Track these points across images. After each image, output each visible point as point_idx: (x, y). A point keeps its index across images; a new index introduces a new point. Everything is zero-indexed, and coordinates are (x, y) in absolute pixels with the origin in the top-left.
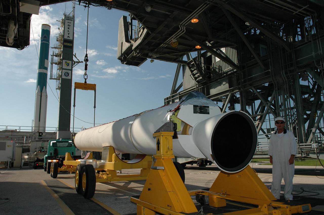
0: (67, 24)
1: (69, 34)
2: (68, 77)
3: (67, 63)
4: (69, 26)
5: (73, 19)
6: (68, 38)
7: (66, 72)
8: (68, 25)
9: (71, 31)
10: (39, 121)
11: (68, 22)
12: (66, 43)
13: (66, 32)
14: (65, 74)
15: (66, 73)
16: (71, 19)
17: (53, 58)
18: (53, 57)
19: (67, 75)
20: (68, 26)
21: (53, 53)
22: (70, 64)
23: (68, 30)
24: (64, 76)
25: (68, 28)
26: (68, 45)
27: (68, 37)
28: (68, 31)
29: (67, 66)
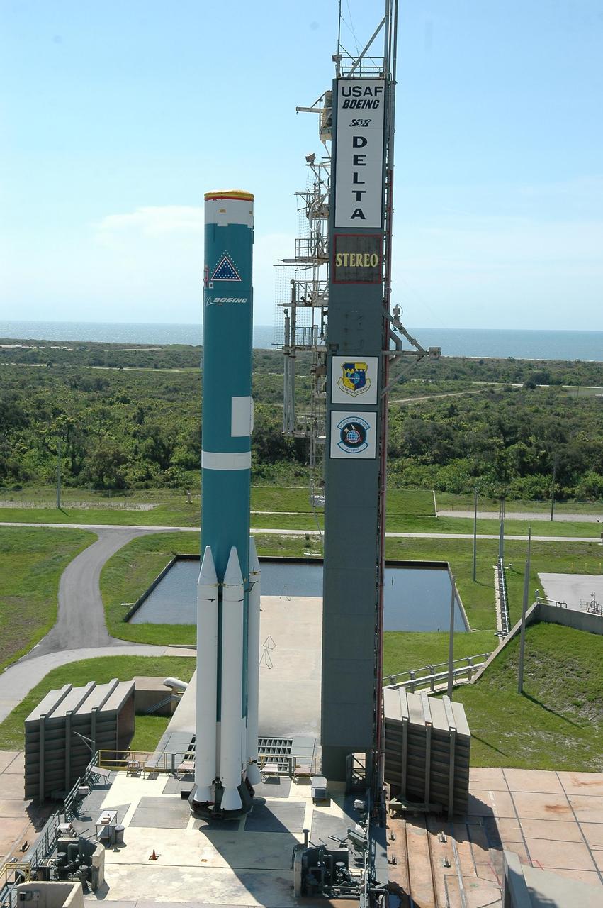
0: (346, 133)
1: (359, 194)
2: (361, 448)
3: (353, 371)
4: (360, 142)
5: (381, 96)
6: (358, 222)
7: (349, 421)
8: (355, 139)
9: (370, 173)
10: (219, 718)
11: (355, 123)
12: (346, 255)
13: (346, 188)
14: (344, 436)
15: (350, 429)
16: (368, 97)
17: (294, 322)
18: (294, 314)
19: (353, 436)
20: (355, 145)
21: (294, 291)
22: (367, 376)
23: (357, 169)
24: (342, 445)
25: (356, 157)
26: (359, 262)
27: (354, 215)
28: (355, 181)
29: (357, 386)
